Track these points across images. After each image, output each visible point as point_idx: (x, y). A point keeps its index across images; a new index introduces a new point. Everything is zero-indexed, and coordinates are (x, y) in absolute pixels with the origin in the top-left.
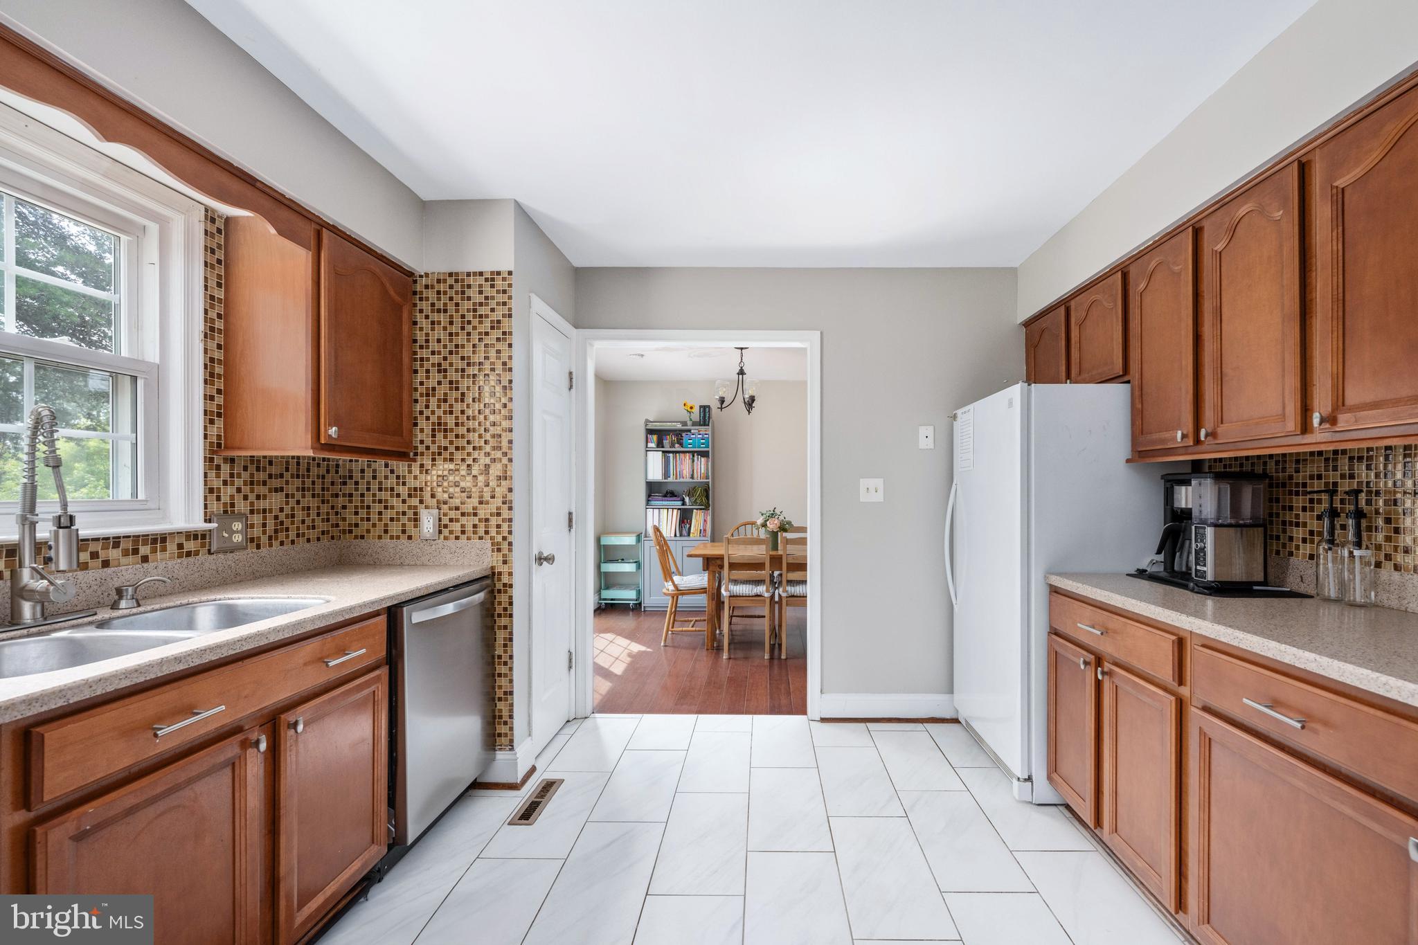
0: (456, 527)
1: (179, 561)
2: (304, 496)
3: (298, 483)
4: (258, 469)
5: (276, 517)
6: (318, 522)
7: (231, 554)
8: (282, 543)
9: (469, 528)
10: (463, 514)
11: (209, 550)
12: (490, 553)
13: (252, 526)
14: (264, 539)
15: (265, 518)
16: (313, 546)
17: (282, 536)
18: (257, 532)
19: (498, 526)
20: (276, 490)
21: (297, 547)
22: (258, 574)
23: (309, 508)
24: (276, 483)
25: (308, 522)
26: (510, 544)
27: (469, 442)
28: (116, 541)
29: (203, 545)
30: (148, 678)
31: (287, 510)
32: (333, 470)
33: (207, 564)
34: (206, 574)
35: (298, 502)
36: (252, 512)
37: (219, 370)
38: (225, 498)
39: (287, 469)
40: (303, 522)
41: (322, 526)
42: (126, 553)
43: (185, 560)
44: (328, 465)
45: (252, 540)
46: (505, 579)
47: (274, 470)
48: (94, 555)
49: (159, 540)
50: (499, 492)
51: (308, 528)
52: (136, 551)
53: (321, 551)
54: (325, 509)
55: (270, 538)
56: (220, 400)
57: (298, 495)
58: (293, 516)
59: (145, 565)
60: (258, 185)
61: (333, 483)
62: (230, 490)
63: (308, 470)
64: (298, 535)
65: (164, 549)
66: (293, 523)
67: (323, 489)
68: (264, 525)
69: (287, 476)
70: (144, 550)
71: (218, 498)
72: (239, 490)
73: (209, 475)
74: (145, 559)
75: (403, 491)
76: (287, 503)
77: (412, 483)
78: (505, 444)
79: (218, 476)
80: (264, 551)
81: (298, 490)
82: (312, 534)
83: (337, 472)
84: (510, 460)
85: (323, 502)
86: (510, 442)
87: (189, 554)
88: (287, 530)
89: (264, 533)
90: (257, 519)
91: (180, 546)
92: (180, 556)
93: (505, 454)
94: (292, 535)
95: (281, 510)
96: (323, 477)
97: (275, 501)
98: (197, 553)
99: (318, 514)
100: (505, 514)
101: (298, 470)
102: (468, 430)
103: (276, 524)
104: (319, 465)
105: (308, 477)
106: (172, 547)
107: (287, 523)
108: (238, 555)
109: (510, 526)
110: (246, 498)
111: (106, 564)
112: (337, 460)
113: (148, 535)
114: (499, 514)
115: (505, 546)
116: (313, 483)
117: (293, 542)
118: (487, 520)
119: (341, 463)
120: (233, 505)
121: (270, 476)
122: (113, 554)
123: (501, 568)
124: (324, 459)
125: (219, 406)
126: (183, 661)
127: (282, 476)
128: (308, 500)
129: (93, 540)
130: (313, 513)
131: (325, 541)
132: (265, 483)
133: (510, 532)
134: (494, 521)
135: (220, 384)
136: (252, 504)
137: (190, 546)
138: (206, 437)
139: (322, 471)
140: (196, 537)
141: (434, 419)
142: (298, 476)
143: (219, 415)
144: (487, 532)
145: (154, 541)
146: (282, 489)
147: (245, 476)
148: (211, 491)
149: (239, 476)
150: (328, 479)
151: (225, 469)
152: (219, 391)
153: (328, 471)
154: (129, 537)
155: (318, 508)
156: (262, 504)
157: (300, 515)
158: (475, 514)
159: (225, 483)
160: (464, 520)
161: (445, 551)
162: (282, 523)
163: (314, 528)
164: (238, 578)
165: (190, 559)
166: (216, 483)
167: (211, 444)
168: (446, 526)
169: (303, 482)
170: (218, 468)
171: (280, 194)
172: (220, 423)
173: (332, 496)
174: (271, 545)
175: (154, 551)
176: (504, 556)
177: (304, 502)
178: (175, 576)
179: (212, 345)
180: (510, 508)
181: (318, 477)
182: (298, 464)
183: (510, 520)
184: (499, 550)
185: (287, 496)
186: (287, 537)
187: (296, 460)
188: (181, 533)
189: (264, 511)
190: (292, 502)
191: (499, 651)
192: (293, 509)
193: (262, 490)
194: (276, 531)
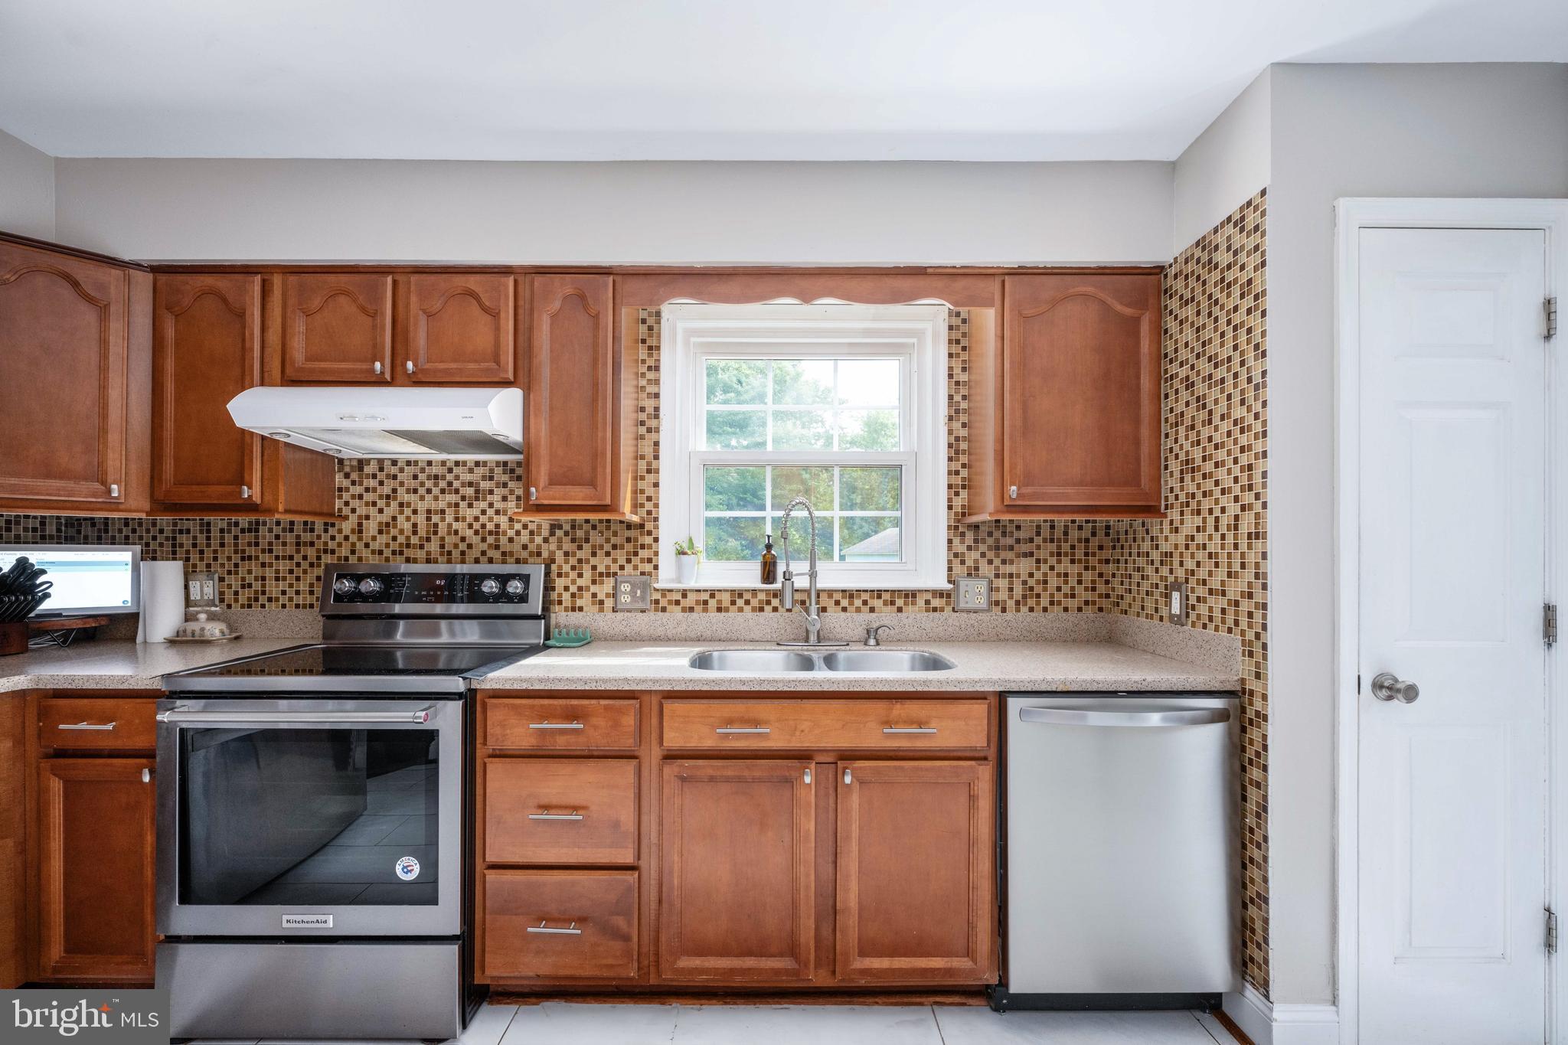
0: (1203, 609)
1: (926, 614)
2: (1059, 562)
3: (1053, 547)
4: (1004, 534)
5: (1025, 583)
6: (1079, 590)
7: (975, 614)
8: (1031, 610)
9: (1217, 614)
10: (1211, 592)
11: (953, 608)
12: (1240, 658)
13: (998, 589)
14: (1011, 604)
15: (1011, 583)
16: (1072, 617)
17: (1031, 602)
18: (1003, 595)
19: (1250, 615)
20: (1025, 555)
21: (1050, 615)
22: (1002, 637)
23: (1066, 575)
24: (1025, 548)
25: (1066, 589)
26: (1265, 647)
27: (1217, 483)
28: (879, 594)
29: (948, 603)
30: (721, 689)
31: (1038, 575)
32: (1101, 533)
33: (950, 621)
34: (949, 629)
35: (1052, 568)
36: (997, 576)
37: (963, 446)
38: (969, 563)
39: (1038, 534)
40: (1059, 589)
41: (1083, 595)
42: (885, 603)
43: (932, 614)
44: (1094, 527)
45: (997, 603)
46: (1258, 704)
47: (1022, 535)
48: (865, 603)
49: (911, 595)
50: (1251, 558)
51: (1066, 596)
52: (893, 603)
53: (1082, 623)
54: (1088, 576)
55: (1018, 603)
56: (964, 473)
57: (1053, 561)
58: (1045, 582)
59: (899, 614)
60: (929, 270)
61: (1101, 548)
62: (974, 555)
63: (1066, 533)
64: (1052, 603)
65: (914, 603)
66: (1045, 589)
67: (1087, 554)
68: (1011, 590)
69: (1038, 540)
70: (900, 602)
71: (963, 562)
72: (983, 555)
73: (954, 541)
74: (900, 610)
75: (1155, 555)
76: (1038, 569)
77: (1165, 547)
78: (1257, 479)
79: (962, 542)
80: (1010, 615)
81: (1052, 554)
82: (1072, 603)
83: (1107, 534)
84: (1265, 505)
85: (1086, 568)
86: (1264, 475)
87: (935, 610)
88: (1038, 596)
89: (1011, 597)
90: (1002, 583)
91: (927, 602)
92: (927, 610)
93: (1257, 496)
94: (1045, 601)
95: (1031, 575)
96: (1087, 540)
97: (1024, 566)
98: (942, 610)
99: (1080, 582)
100: (1258, 597)
101: (1052, 534)
102: (1217, 465)
103: (1024, 590)
104: (1080, 528)
105: (1066, 541)
106: (920, 602)
107: (1038, 589)
108: (980, 616)
109: (1264, 616)
110: (990, 562)
111: (872, 610)
112: (1107, 521)
113: (902, 591)
114: (1250, 596)
115: (1257, 649)
116: (1073, 547)
117: (1045, 610)
118: (1237, 604)
119: (1112, 523)
120: (977, 569)
121: (1018, 541)
122: (877, 603)
123: (1252, 684)
124: (1087, 522)
125: (964, 479)
126: (746, 684)
127: (1031, 540)
128: (1065, 566)
129: (864, 591)
130: (1073, 581)
131: (1089, 612)
132: (1011, 548)
133: (1264, 627)
134: (1245, 606)
135: (964, 459)
136: (997, 568)
137: (936, 602)
138: (950, 507)
139: (1084, 534)
140: (941, 595)
141: (1182, 457)
142: (1052, 540)
143: (964, 487)
144: (1237, 623)
145: (907, 596)
146: (1031, 554)
147: (990, 541)
148: (956, 555)
149: (984, 541)
150: (1094, 543)
151: (970, 537)
152: (964, 466)
153: (1094, 534)
154: (888, 591)
155: (1080, 575)
156: (1008, 569)
157: (1053, 582)
158: (1224, 593)
159: (969, 548)
160: (1212, 601)
161: (1191, 643)
162: (1031, 589)
163: (1073, 596)
164: (981, 638)
165: (935, 613)
166: (960, 548)
167: (956, 514)
168: (1193, 607)
169: (1059, 547)
170: (963, 534)
171: (951, 267)
172: (964, 494)
173: (1100, 561)
174: (1018, 610)
175: (906, 604)
176: (1258, 665)
177: (1060, 568)
178: (923, 627)
179: (956, 425)
180: (1265, 587)
181: (1080, 540)
182: (1052, 527)
183: (1264, 606)
184: (1251, 654)
185: (1038, 561)
186: (1038, 603)
187: (1049, 524)
188: (928, 591)
189: (1011, 576)
190: (1044, 568)
191: (1251, 821)
192: (1045, 575)
193: (1010, 555)
194: (1024, 597)
